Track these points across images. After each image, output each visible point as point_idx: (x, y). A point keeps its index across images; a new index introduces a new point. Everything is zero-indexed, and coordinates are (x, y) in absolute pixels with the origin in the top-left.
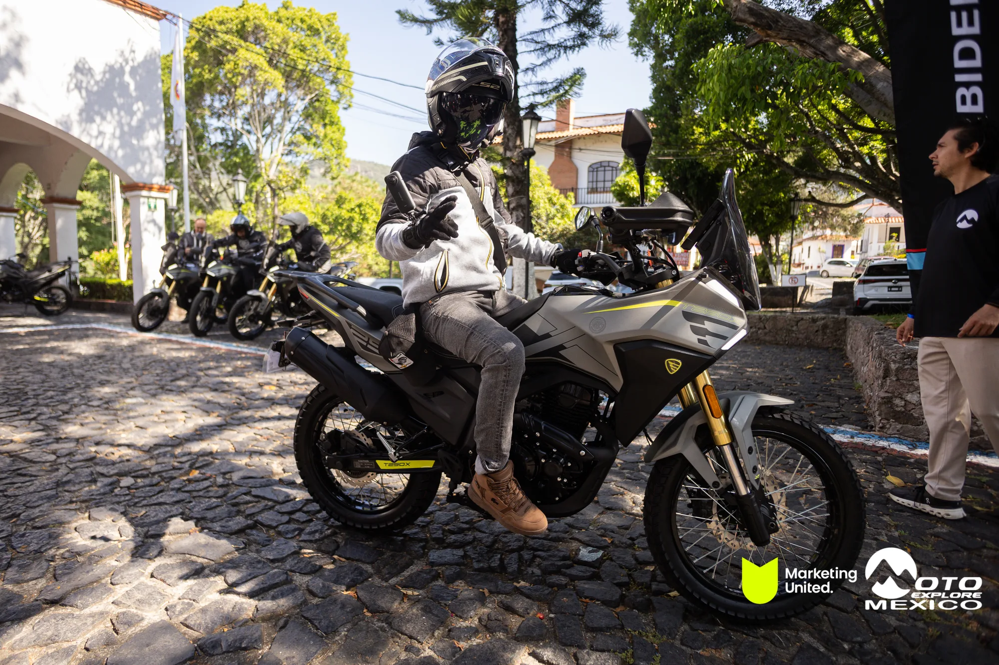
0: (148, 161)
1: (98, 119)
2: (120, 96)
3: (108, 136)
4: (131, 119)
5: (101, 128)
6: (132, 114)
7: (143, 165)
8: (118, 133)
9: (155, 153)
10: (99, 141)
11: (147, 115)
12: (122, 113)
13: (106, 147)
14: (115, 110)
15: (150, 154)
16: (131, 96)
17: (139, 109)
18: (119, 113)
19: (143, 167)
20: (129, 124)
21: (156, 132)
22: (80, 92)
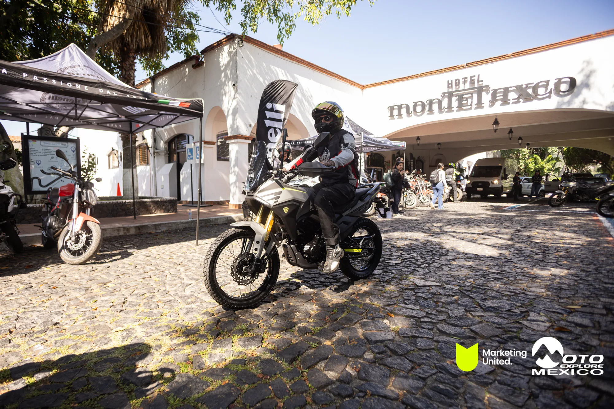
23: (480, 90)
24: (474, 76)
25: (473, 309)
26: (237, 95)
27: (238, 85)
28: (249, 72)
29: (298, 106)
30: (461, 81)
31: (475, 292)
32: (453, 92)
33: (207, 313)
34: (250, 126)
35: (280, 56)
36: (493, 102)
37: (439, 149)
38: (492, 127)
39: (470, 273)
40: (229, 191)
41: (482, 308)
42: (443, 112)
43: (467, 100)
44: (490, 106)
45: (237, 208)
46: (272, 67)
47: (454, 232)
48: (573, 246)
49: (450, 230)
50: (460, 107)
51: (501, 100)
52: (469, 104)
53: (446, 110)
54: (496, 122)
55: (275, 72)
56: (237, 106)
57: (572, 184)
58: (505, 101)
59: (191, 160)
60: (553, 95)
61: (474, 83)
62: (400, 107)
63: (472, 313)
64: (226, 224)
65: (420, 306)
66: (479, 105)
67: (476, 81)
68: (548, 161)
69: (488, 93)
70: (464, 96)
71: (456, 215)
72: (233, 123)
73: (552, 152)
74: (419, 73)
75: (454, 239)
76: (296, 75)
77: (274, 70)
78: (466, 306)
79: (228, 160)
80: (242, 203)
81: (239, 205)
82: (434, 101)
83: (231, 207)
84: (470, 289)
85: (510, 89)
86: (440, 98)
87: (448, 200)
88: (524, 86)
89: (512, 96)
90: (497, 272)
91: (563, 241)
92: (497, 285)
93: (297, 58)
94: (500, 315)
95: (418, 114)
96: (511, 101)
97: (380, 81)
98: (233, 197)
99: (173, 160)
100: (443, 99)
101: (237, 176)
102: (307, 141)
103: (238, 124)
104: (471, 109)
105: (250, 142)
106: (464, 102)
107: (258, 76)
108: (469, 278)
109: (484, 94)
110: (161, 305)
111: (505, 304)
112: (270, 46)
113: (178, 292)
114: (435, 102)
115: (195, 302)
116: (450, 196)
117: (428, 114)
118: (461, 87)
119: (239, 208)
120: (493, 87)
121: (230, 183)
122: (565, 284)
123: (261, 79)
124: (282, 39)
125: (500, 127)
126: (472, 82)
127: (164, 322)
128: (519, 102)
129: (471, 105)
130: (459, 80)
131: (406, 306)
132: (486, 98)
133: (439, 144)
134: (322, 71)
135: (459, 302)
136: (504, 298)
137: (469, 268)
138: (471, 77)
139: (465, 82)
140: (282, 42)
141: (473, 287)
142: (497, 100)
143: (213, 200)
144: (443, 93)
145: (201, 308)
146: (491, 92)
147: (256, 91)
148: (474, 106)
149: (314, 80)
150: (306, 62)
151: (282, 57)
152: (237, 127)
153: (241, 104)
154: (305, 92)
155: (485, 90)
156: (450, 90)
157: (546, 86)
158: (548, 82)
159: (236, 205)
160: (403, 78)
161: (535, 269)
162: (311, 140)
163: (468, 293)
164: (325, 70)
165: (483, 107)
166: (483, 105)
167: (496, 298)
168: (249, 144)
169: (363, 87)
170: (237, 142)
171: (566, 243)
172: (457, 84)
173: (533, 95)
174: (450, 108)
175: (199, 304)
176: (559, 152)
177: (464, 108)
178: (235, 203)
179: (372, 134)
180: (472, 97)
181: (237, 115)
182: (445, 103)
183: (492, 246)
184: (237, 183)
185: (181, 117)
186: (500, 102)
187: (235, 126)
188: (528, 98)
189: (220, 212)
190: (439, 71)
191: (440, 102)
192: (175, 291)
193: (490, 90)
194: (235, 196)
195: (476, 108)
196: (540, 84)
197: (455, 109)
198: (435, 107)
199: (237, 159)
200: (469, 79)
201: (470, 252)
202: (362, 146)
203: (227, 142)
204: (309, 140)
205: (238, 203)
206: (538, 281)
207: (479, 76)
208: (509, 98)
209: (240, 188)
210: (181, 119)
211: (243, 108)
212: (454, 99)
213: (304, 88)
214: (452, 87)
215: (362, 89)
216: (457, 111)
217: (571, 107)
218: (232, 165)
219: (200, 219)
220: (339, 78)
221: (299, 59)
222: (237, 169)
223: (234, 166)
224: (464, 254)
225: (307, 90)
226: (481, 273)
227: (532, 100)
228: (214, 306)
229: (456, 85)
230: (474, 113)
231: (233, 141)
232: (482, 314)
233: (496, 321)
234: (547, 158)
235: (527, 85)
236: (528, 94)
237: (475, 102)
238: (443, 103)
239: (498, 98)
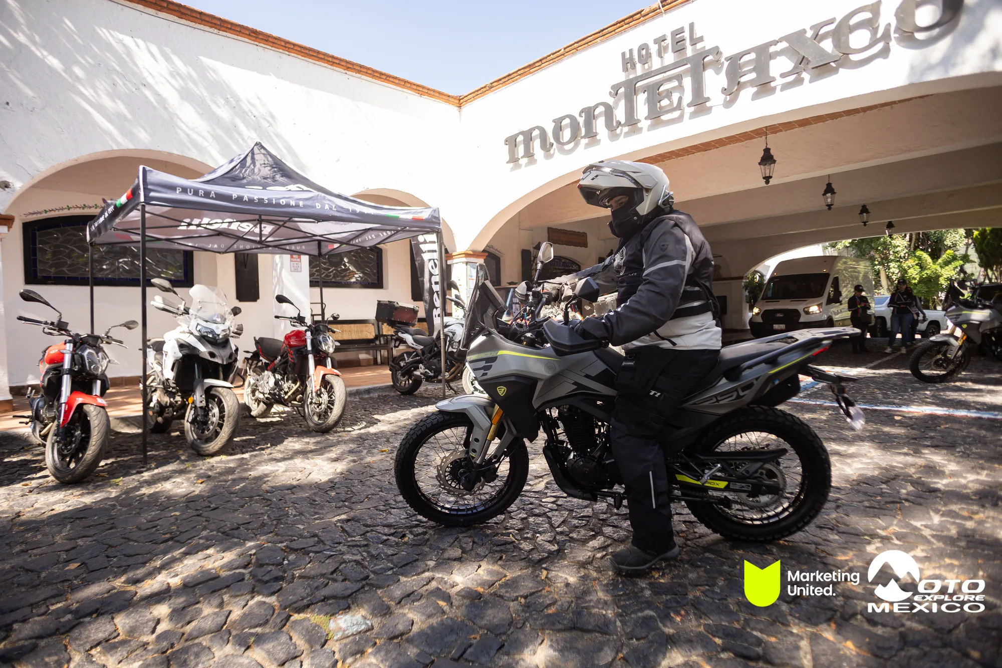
23: (699, 65)
24: (682, 31)
32: (634, 82)
36: (732, 92)
43: (669, 96)
44: (728, 104)
50: (655, 115)
51: (751, 83)
52: (675, 104)
53: (626, 129)
58: (764, 85)
60: (894, 45)
61: (683, 47)
62: (528, 136)
66: (700, 104)
69: (718, 72)
70: (662, 89)
82: (596, 112)
86: (611, 101)
88: (810, 34)
95: (568, 147)
96: (779, 82)
100: (617, 103)
104: (680, 118)
106: (665, 102)
109: (709, 75)
114: (599, 114)
117: (587, 146)
118: (655, 64)
120: (729, 52)
126: (678, 47)
128: (798, 82)
129: (679, 107)
132: (715, 83)
138: (674, 35)
142: (742, 86)
144: (613, 87)
146: (726, 65)
148: (689, 110)
155: (711, 63)
156: (630, 77)
157: (872, 23)
158: (875, 10)
165: (709, 109)
166: (708, 104)
169: (460, 102)
172: (646, 58)
173: (837, 54)
174: (632, 121)
177: (665, 118)
180: (680, 87)
182: (620, 114)
186: (752, 90)
188: (825, 67)
191: (609, 111)
193: (723, 59)
195: (693, 115)
196: (854, 20)
197: (644, 124)
198: (600, 125)
200: (669, 42)
207: (691, 27)
208: (772, 74)
212: (641, 99)
214: (633, 66)
215: (459, 106)
216: (652, 127)
227: (835, 70)
229: (643, 62)
230: (690, 127)
235: (817, 29)
236: (823, 55)
237: (688, 97)
238: (616, 112)
239: (743, 80)
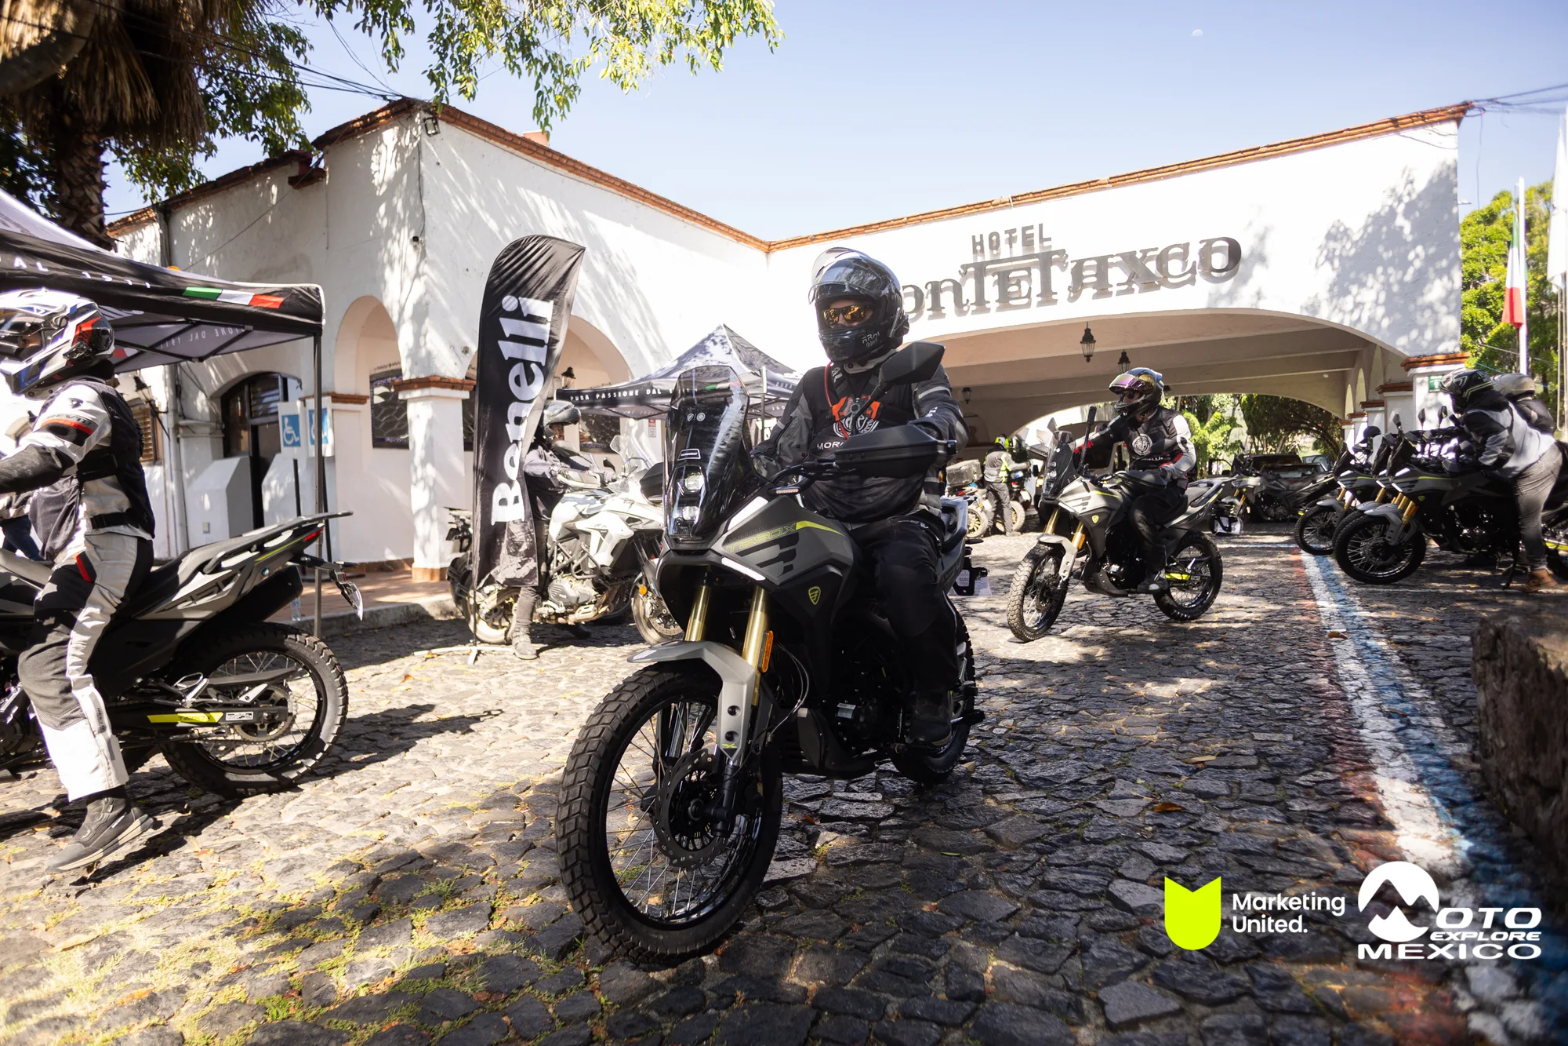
0: (1431, 323)
1: (1354, 289)
2: (1386, 250)
3: (1367, 306)
4: (1405, 273)
5: (1359, 299)
6: (1404, 265)
7: (1422, 331)
8: (1382, 297)
9: (1444, 309)
10: (1355, 316)
11: (1430, 260)
12: (1391, 270)
13: (1364, 320)
14: (1380, 270)
15: (1435, 313)
16: (1405, 242)
17: (1417, 256)
18: (1385, 273)
19: (1421, 334)
20: (1401, 282)
21: (1445, 279)
22: (1332, 263)
23: (1046, 261)
24: (1031, 227)
25: (1000, 788)
26: (425, 268)
27: (428, 238)
28: (458, 205)
29: (597, 296)
30: (1004, 237)
31: (1012, 750)
32: (984, 264)
33: (344, 865)
34: (466, 351)
35: (544, 163)
37: (967, 401)
38: (1080, 350)
39: (1011, 706)
40: (411, 532)
41: (1020, 783)
42: (965, 313)
43: (1018, 284)
44: (1072, 299)
45: (436, 579)
46: (522, 191)
47: (992, 610)
48: (1236, 626)
49: (983, 606)
50: (1005, 299)
52: (1024, 293)
53: (974, 308)
54: (1088, 338)
55: (532, 207)
56: (427, 297)
57: (1252, 481)
58: (1103, 289)
59: (296, 449)
60: (1198, 277)
61: (1032, 242)
63: (998, 796)
64: (405, 625)
65: (885, 794)
66: (1047, 295)
67: (1036, 239)
68: (1215, 427)
69: (1063, 269)
71: (1003, 567)
72: (417, 345)
73: (1222, 406)
74: (905, 214)
75: (990, 628)
76: (589, 216)
77: (528, 201)
78: (988, 782)
79: (404, 445)
80: (448, 564)
81: (442, 570)
83: (418, 578)
84: (1002, 743)
85: (1110, 260)
86: (958, 278)
87: (993, 531)
88: (1139, 255)
89: (1117, 276)
90: (1068, 697)
91: (1221, 615)
92: (1062, 729)
93: (589, 168)
94: (1057, 794)
97: (811, 233)
98: (423, 549)
99: (239, 448)
100: (964, 281)
101: (433, 489)
102: (622, 390)
103: (429, 346)
104: (1028, 305)
105: (466, 395)
107: (485, 216)
108: (1004, 718)
110: (207, 860)
111: (1069, 769)
112: (514, 136)
113: (259, 820)
114: (947, 289)
115: (311, 840)
116: (995, 520)
117: (931, 318)
118: (1005, 252)
119: (442, 578)
120: (1073, 255)
121: (415, 509)
122: (1200, 711)
123: (493, 225)
124: (546, 119)
125: (1098, 348)
126: (1028, 241)
127: (217, 905)
128: (1130, 291)
129: (1028, 296)
130: (997, 234)
131: (851, 795)
132: (1061, 279)
133: (966, 389)
134: (660, 205)
135: (974, 775)
136: (1072, 755)
137: (1010, 693)
138: (1024, 229)
139: (1011, 241)
140: (547, 128)
141: (1011, 738)
142: (1084, 286)
143: (366, 560)
145: (328, 855)
146: (1071, 266)
147: (479, 256)
148: (1035, 300)
149: (637, 228)
150: (616, 179)
151: (551, 166)
152: (429, 354)
153: (436, 291)
154: (615, 260)
155: (1057, 262)
156: (980, 259)
157: (1184, 256)
158: (1186, 247)
159: (432, 572)
160: (865, 227)
161: (1149, 685)
162: (633, 388)
163: (998, 752)
164: (668, 201)
165: (1055, 302)
167: (1055, 757)
168: (464, 402)
169: (769, 248)
170: (430, 397)
171: (1223, 621)
172: (995, 245)
173: (1159, 275)
174: (981, 302)
175: (322, 844)
176: (1235, 406)
177: (1012, 302)
178: (430, 566)
179: (791, 371)
180: (1029, 277)
181: (427, 321)
182: (969, 291)
183: (1071, 639)
184: (434, 510)
185: (256, 332)
187: (423, 352)
188: (1150, 284)
189: (386, 592)
190: (951, 213)
191: (957, 289)
192: (252, 818)
193: (1068, 260)
194: (428, 547)
195: (1040, 304)
196: (1171, 252)
197: (993, 305)
198: (947, 299)
199: (430, 444)
200: (1019, 234)
201: (1021, 657)
202: (769, 402)
203: (401, 397)
204: (627, 389)
205: (437, 566)
206: (1149, 709)
207: (1041, 226)
209: (440, 523)
210: (258, 338)
211: (444, 303)
212: (990, 281)
213: (613, 250)
214: (982, 250)
215: (768, 252)
216: (999, 309)
217: (1235, 305)
218: (417, 460)
219: (324, 615)
220: (705, 224)
221: (597, 171)
222: (430, 470)
223: (424, 463)
224: (1004, 662)
225: (622, 256)
226: (1035, 702)
227: (1157, 287)
228: (364, 845)
229: (991, 248)
230: (1036, 315)
231: (417, 393)
232: (1018, 796)
233: (1043, 807)
234: (1212, 420)
235: (1145, 252)
236: (1148, 271)
237: (1037, 288)
238: (964, 289)
239: (1085, 281)
